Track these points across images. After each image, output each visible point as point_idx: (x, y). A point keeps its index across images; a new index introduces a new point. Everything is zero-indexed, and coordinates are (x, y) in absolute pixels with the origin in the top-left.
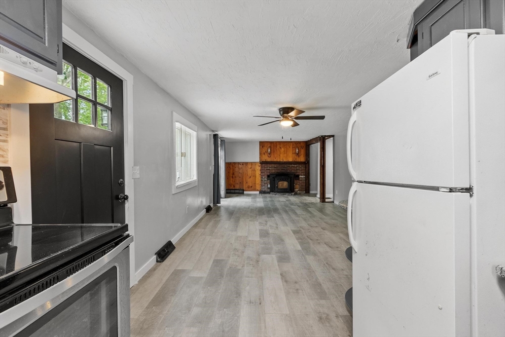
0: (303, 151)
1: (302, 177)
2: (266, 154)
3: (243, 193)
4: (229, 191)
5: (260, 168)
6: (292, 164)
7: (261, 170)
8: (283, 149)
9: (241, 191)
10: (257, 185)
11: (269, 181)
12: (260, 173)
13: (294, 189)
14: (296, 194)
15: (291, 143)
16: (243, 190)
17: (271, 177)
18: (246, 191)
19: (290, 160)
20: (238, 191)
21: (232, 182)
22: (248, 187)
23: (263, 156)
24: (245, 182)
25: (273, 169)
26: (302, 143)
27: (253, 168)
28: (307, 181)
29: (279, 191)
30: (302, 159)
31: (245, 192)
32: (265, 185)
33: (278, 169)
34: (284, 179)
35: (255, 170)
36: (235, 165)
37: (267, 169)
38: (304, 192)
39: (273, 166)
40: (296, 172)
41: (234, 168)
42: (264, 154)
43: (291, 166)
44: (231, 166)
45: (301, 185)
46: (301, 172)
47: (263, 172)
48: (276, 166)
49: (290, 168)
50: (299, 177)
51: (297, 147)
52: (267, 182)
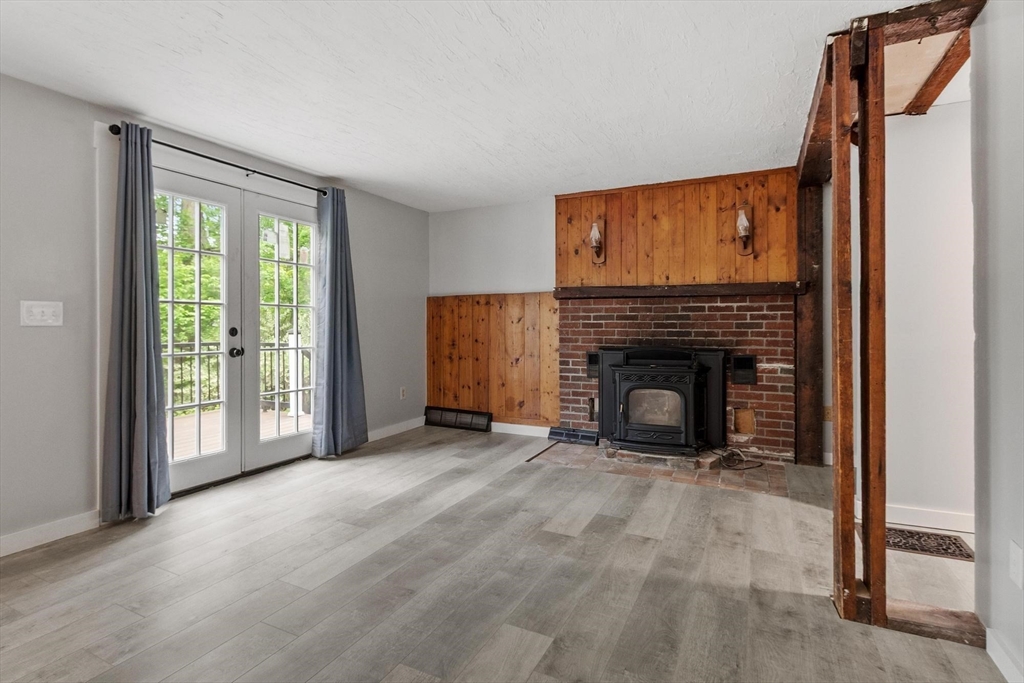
0: (780, 226)
1: (774, 367)
2: (583, 252)
3: (487, 429)
4: (436, 416)
5: (556, 319)
6: (712, 297)
7: (560, 330)
8: (665, 224)
9: (482, 421)
10: (544, 398)
11: (594, 382)
12: (556, 343)
13: (725, 430)
15: (712, 190)
16: (490, 418)
17: (604, 363)
18: (500, 420)
19: (708, 276)
20: (467, 419)
22: (510, 405)
23: (574, 260)
24: (495, 383)
25: (615, 326)
26: (772, 183)
27: (527, 322)
28: (807, 393)
29: (632, 435)
30: (778, 267)
31: (497, 427)
32: (578, 402)
33: (639, 326)
34: (661, 379)
35: (537, 328)
36: (459, 306)
37: (585, 326)
38: (790, 455)
39: (614, 310)
40: (738, 343)
41: (456, 320)
42: (577, 252)
43: (710, 309)
44: (446, 314)
45: (769, 415)
46: (769, 343)
47: (570, 340)
48: (632, 310)
49: (706, 318)
50: (756, 370)
51: (746, 202)
52: (585, 387)
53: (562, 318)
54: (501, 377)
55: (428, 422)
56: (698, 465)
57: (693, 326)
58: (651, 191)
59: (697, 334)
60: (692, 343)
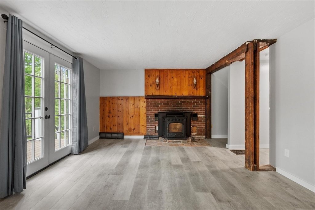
0: (202, 82)
1: (201, 116)
2: (153, 85)
3: (123, 138)
4: (104, 135)
5: (145, 104)
6: (187, 99)
7: (146, 107)
8: (175, 79)
9: (120, 136)
10: (141, 127)
11: (157, 122)
12: (145, 111)
13: (190, 132)
14: (193, 140)
15: (187, 72)
16: (123, 134)
17: (160, 116)
18: (127, 135)
19: (186, 93)
20: (115, 135)
21: (108, 123)
22: (130, 130)
23: (150, 88)
24: (125, 124)
25: (163, 106)
26: (200, 72)
27: (136, 105)
28: (208, 122)
29: (170, 136)
30: (201, 92)
31: (126, 137)
32: (152, 128)
33: (169, 106)
34: (174, 120)
35: (139, 107)
36: (112, 100)
37: (154, 106)
38: (204, 137)
39: (162, 102)
40: (194, 110)
41: (111, 104)
42: (151, 85)
43: (187, 102)
44: (107, 102)
45: (200, 128)
46: (200, 110)
47: (150, 110)
48: (167, 102)
49: (186, 104)
50: (197, 117)
51: (195, 76)
52: (154, 123)
53: (147, 104)
54: (127, 122)
55: (100, 138)
56: (188, 141)
57: (183, 106)
58: (172, 70)
59: (184, 108)
60: (183, 110)
